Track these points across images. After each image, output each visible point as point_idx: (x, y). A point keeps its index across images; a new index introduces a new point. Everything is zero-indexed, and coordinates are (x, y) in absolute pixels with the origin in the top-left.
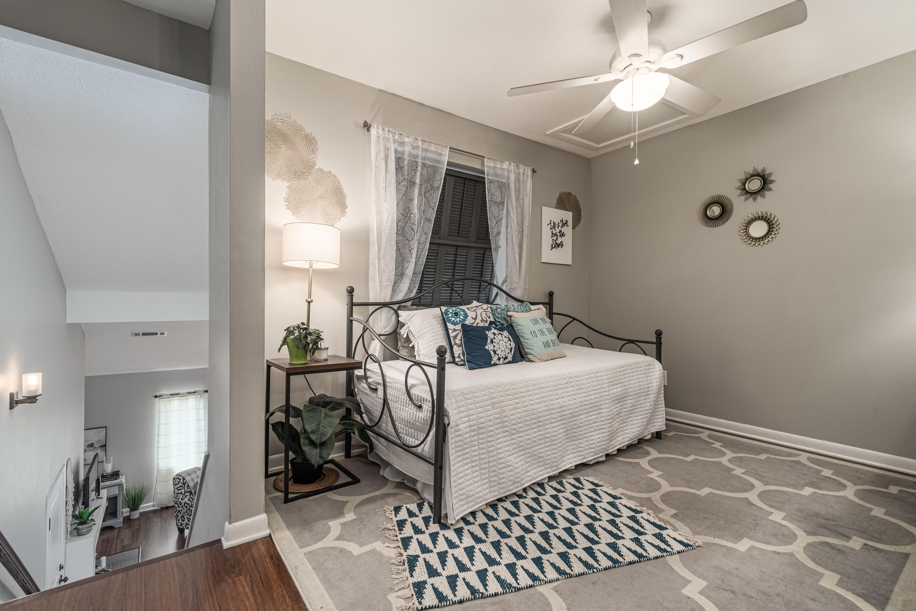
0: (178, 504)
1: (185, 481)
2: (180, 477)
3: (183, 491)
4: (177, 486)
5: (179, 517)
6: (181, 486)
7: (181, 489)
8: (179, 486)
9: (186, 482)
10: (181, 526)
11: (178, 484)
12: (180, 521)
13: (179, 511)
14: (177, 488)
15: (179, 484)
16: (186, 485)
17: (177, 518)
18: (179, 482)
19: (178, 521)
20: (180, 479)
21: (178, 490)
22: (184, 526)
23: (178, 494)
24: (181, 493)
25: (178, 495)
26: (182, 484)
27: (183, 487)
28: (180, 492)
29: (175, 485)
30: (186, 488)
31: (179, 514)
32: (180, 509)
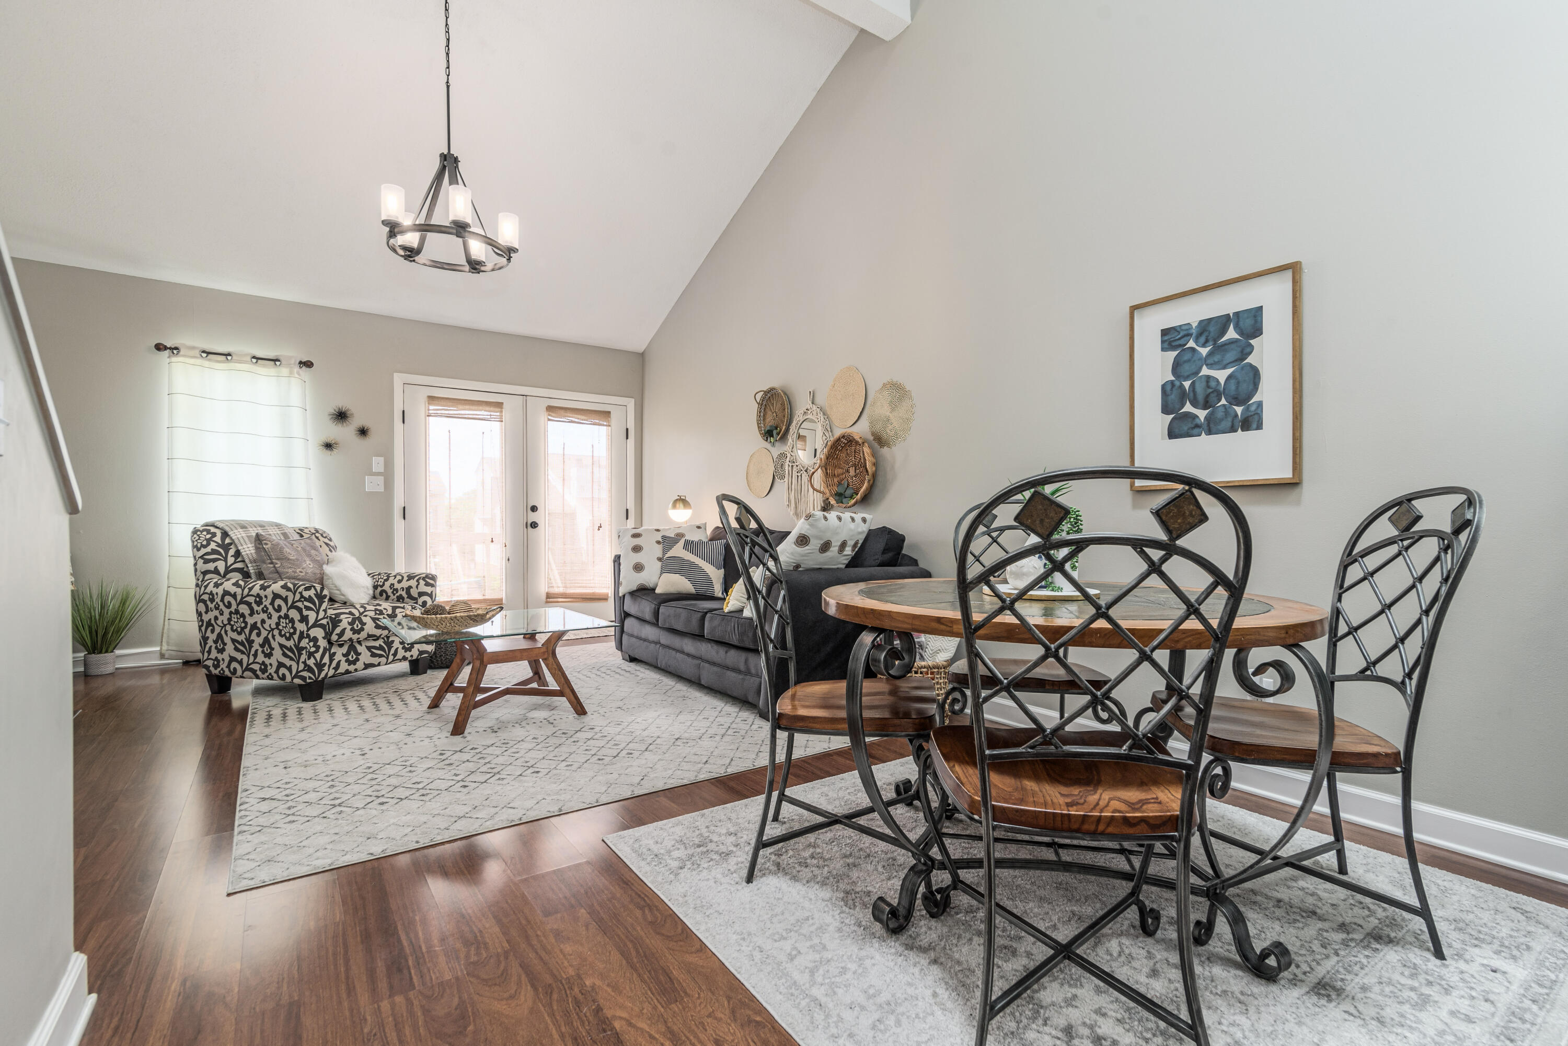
0: (204, 602)
1: (227, 541)
2: (213, 530)
3: (221, 566)
4: (203, 551)
5: (210, 643)
6: (214, 552)
7: (214, 560)
8: (208, 549)
9: (230, 544)
10: (215, 667)
11: (205, 547)
13: (209, 624)
14: (201, 557)
15: (208, 544)
16: (231, 552)
17: (206, 644)
18: (209, 541)
19: (206, 654)
20: (214, 535)
21: (207, 562)
23: (205, 573)
24: (216, 571)
25: (207, 577)
26: (219, 545)
27: (220, 554)
28: (211, 566)
29: (199, 550)
30: (231, 560)
31: (209, 633)
32: (211, 615)
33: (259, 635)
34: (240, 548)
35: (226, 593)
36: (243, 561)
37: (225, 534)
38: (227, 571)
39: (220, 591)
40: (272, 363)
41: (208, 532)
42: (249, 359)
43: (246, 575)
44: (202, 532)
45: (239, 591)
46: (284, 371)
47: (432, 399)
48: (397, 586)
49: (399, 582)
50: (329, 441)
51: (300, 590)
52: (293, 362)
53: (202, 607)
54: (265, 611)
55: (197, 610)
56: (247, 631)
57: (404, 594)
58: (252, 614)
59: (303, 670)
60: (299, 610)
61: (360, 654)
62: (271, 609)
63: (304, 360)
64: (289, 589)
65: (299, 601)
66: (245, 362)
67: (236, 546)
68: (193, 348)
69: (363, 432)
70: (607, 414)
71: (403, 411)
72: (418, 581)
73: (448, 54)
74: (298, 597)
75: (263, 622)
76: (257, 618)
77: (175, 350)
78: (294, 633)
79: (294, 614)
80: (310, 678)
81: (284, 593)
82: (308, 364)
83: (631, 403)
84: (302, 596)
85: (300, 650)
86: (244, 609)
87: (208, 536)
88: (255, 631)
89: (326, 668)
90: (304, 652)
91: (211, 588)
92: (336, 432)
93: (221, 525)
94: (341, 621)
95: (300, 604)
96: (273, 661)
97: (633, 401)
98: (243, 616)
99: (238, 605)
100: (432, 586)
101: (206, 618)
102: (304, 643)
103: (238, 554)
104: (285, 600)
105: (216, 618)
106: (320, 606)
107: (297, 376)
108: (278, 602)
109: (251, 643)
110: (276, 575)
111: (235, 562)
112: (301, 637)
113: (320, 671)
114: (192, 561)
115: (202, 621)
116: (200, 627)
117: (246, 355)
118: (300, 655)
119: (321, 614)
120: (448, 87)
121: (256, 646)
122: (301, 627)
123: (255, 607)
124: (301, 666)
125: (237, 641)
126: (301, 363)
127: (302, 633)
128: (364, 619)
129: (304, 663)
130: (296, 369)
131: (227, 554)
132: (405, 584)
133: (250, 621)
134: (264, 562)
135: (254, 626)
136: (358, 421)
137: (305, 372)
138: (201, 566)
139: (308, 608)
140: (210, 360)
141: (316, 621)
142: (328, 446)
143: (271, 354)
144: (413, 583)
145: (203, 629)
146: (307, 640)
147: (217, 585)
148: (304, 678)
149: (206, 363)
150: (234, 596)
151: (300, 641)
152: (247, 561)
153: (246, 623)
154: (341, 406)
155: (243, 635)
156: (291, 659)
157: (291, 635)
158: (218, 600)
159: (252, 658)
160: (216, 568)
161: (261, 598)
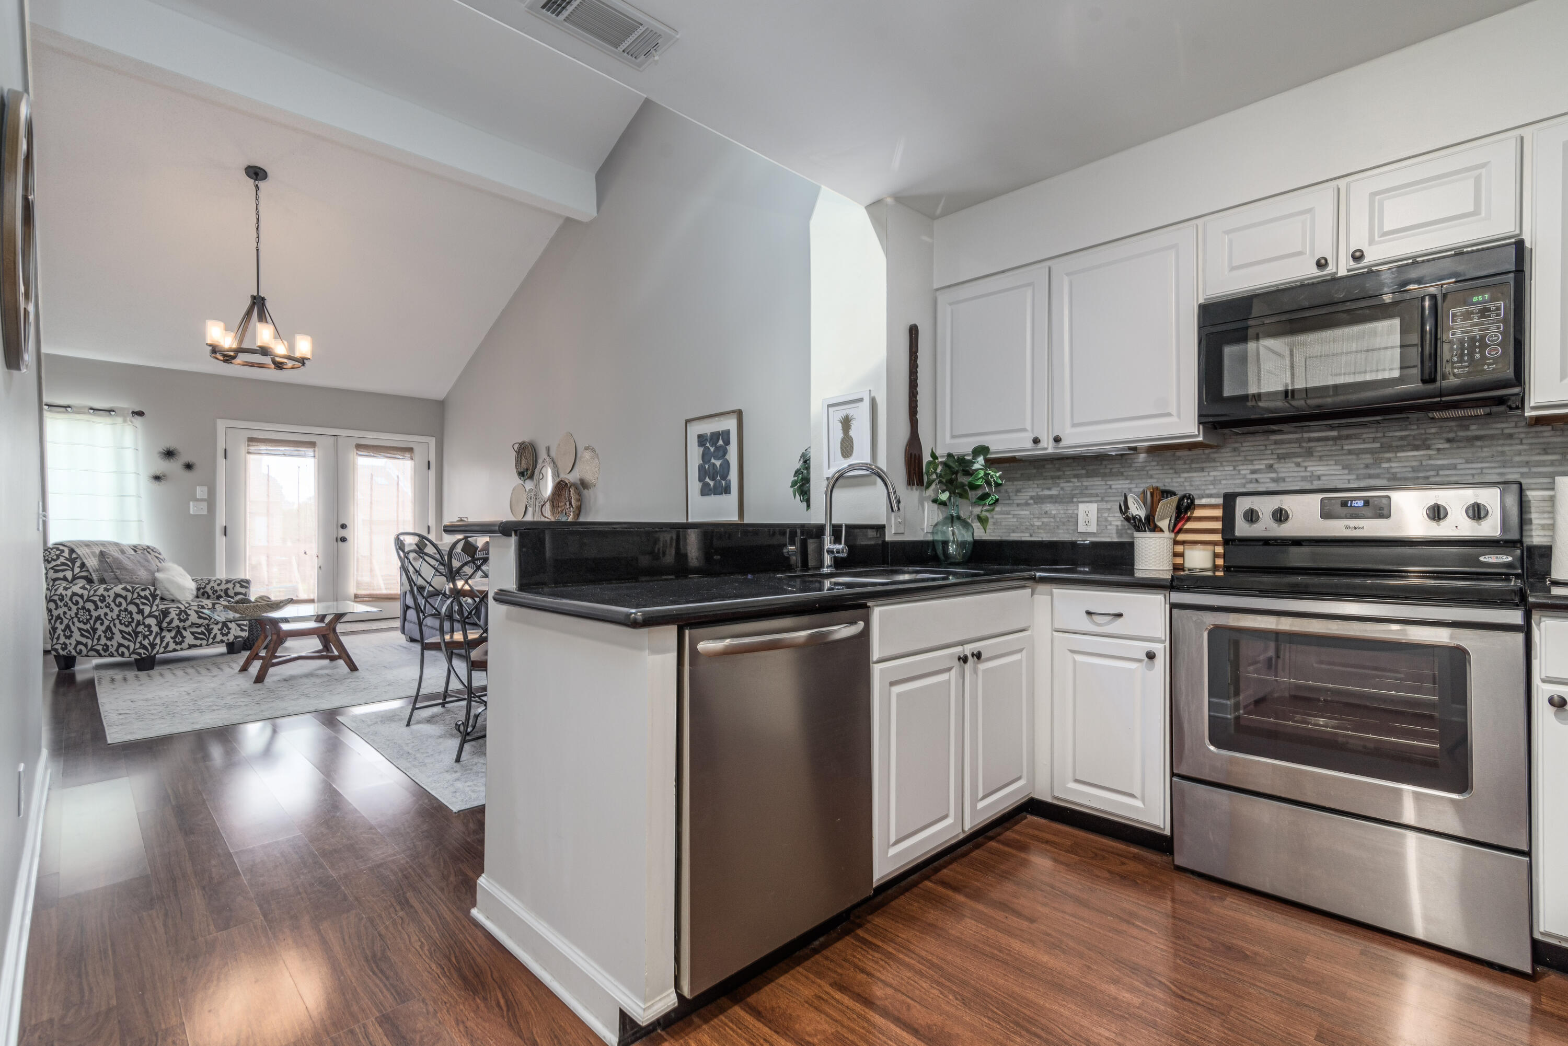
0: (55, 601)
1: (74, 556)
2: (61, 548)
3: (69, 575)
4: (54, 563)
5: (59, 631)
6: (63, 564)
7: (63, 570)
8: (58, 562)
9: (77, 558)
10: (63, 649)
11: (55, 560)
12: (62, 640)
13: (58, 617)
14: (52, 568)
15: (57, 558)
16: (78, 564)
17: (55, 632)
18: (58, 556)
19: (55, 641)
20: (63, 551)
21: (56, 571)
23: (55, 580)
24: (65, 579)
25: (57, 583)
26: (67, 559)
27: (68, 565)
28: (61, 575)
29: (49, 562)
30: (77, 570)
32: (61, 611)
33: (102, 624)
34: (85, 561)
35: (74, 594)
36: (88, 571)
37: (72, 551)
38: (75, 578)
39: (69, 593)
40: (107, 413)
41: (58, 549)
42: (86, 410)
43: (90, 581)
44: (52, 549)
45: (86, 592)
46: (120, 419)
47: (251, 440)
48: (217, 588)
49: (219, 585)
50: (158, 473)
51: (137, 590)
52: (126, 412)
53: (52, 606)
54: (108, 606)
55: (47, 608)
56: (92, 622)
57: (222, 594)
58: (97, 608)
59: (140, 648)
60: (137, 605)
61: (185, 637)
62: (113, 605)
63: (137, 410)
64: (128, 590)
65: (137, 598)
66: (83, 413)
67: (81, 559)
69: (189, 466)
70: (410, 450)
72: (234, 584)
73: (257, 229)
74: (136, 595)
75: (106, 614)
76: (101, 612)
78: (132, 621)
79: (132, 608)
80: (144, 654)
81: (124, 593)
82: (140, 414)
83: (432, 442)
84: (139, 595)
85: (137, 634)
86: (90, 606)
87: (58, 552)
88: (99, 622)
89: (157, 647)
90: (140, 635)
91: (60, 591)
92: (163, 466)
93: (68, 544)
94: (170, 613)
95: (137, 601)
96: (114, 643)
97: (433, 439)
98: (89, 611)
99: (84, 603)
100: (246, 587)
101: (55, 613)
102: (140, 628)
103: (83, 565)
104: (125, 598)
105: (65, 613)
106: (153, 602)
107: (129, 422)
108: (119, 600)
109: (95, 630)
110: (116, 581)
111: (80, 572)
112: (138, 624)
113: (153, 648)
114: (44, 571)
115: (52, 616)
116: (50, 621)
117: (84, 407)
118: (137, 637)
119: (154, 608)
120: (258, 250)
121: (99, 632)
122: (138, 617)
123: (100, 604)
124: (138, 645)
125: (83, 630)
126: (133, 412)
127: (138, 622)
128: (189, 612)
129: (140, 643)
130: (129, 418)
131: (74, 565)
132: (223, 587)
133: (95, 614)
134: (106, 571)
135: (98, 618)
136: (185, 458)
137: (137, 420)
138: (52, 574)
139: (144, 604)
140: (51, 411)
141: (151, 612)
142: (157, 478)
143: (107, 406)
144: (230, 586)
145: (53, 622)
146: (143, 627)
147: (66, 589)
148: (139, 654)
150: (81, 596)
151: (137, 627)
152: (91, 570)
153: (91, 616)
154: (168, 446)
155: (89, 624)
156: (129, 640)
157: (130, 623)
158: (67, 599)
159: (95, 642)
160: (64, 576)
161: (104, 597)
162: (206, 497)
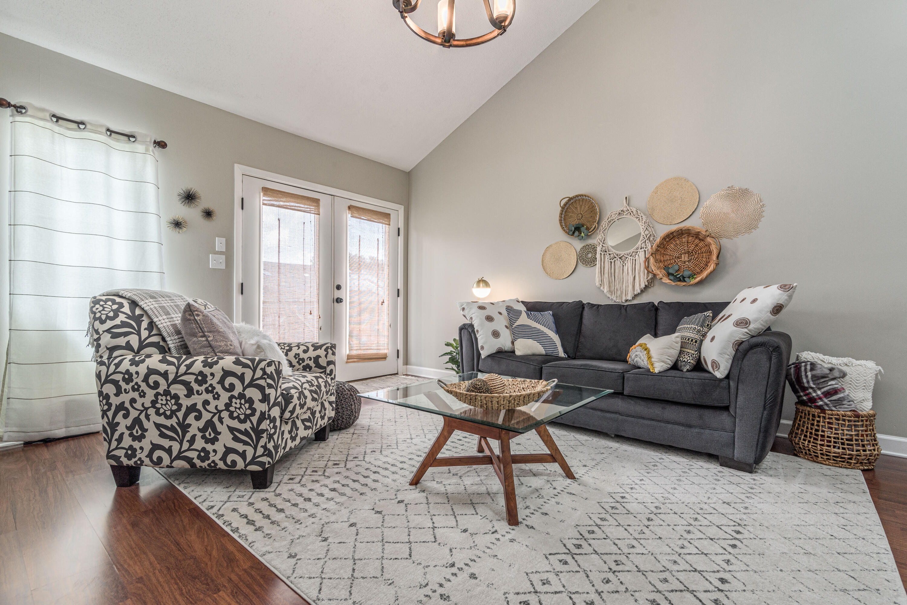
0: (114, 383)
1: (138, 312)
2: (119, 300)
3: (134, 340)
4: (109, 324)
5: (122, 430)
6: (124, 324)
7: (126, 334)
8: (117, 321)
9: (142, 316)
10: (129, 457)
11: (112, 319)
12: (127, 442)
13: (121, 407)
14: (108, 331)
15: (116, 316)
16: (144, 325)
17: (113, 431)
18: (117, 312)
19: (114, 444)
20: (121, 305)
21: (115, 336)
22: (143, 455)
23: (112, 349)
24: (128, 347)
25: (116, 354)
26: (129, 317)
27: (131, 326)
28: (122, 341)
29: (102, 323)
30: (144, 334)
31: (119, 418)
32: (125, 398)
34: (155, 320)
35: (149, 372)
36: (160, 334)
37: (134, 304)
38: (142, 346)
39: (142, 369)
40: (126, 138)
41: (114, 302)
42: (104, 130)
43: (164, 350)
44: (106, 301)
45: (172, 369)
46: (140, 147)
47: (265, 190)
50: (178, 219)
51: (262, 365)
52: (148, 140)
53: (109, 389)
54: (210, 390)
55: (100, 393)
56: (181, 414)
57: (312, 363)
58: (190, 393)
59: (263, 455)
60: (261, 389)
62: (219, 388)
63: (158, 140)
64: (245, 366)
65: (261, 378)
66: (100, 133)
67: (149, 317)
68: (43, 110)
69: (208, 214)
70: (387, 216)
71: (242, 199)
72: (326, 350)
74: (259, 373)
75: (206, 403)
76: (197, 399)
77: (19, 109)
78: (253, 414)
79: (254, 394)
80: (269, 463)
81: (239, 370)
82: (161, 145)
83: (401, 209)
84: (265, 373)
85: (259, 433)
86: (179, 390)
87: (115, 307)
88: (194, 414)
90: (265, 435)
91: (126, 365)
92: (184, 211)
93: (128, 295)
95: (262, 382)
97: (403, 207)
98: (176, 397)
99: (169, 386)
101: (115, 401)
102: (264, 425)
103: (152, 325)
104: (241, 378)
105: (133, 401)
107: (152, 154)
108: (229, 380)
109: (185, 427)
110: (209, 350)
111: (149, 336)
112: (263, 417)
115: (110, 405)
116: (104, 413)
117: (101, 126)
118: (259, 438)
121: (193, 431)
122: (260, 407)
123: (196, 387)
124: (260, 451)
125: (166, 427)
126: (155, 142)
127: (263, 414)
129: (265, 447)
130: (151, 147)
131: (139, 326)
132: (312, 354)
133: (186, 402)
134: (194, 335)
135: (192, 408)
136: (204, 203)
137: (158, 150)
138: (106, 340)
139: (270, 386)
140: (60, 126)
142: (177, 224)
143: (127, 130)
144: (321, 352)
145: (110, 414)
146: (268, 421)
147: (133, 363)
148: (262, 464)
149: (56, 128)
151: (260, 421)
152: (165, 334)
153: (180, 406)
154: (189, 188)
155: (174, 419)
156: (246, 443)
157: (247, 417)
158: (139, 380)
159: (186, 445)
160: (128, 343)
161: (204, 376)
162: (224, 250)
